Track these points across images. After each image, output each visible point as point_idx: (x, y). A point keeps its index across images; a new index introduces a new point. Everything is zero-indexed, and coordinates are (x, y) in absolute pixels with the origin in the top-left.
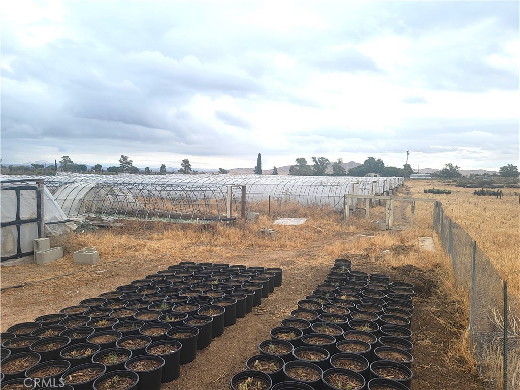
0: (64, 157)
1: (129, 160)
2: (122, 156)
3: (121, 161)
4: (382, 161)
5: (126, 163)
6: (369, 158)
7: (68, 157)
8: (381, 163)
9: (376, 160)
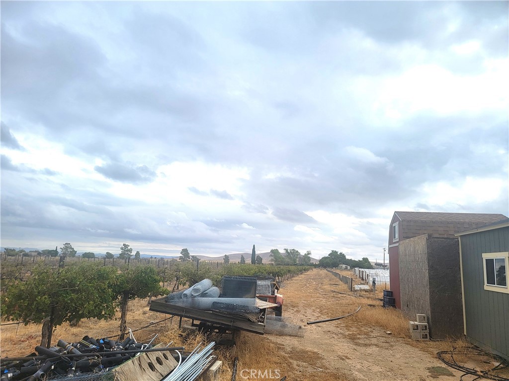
0: (66, 244)
1: (129, 248)
2: (124, 245)
3: (122, 248)
4: (344, 254)
5: (127, 251)
6: (333, 251)
7: (69, 244)
8: (342, 256)
9: (338, 253)
